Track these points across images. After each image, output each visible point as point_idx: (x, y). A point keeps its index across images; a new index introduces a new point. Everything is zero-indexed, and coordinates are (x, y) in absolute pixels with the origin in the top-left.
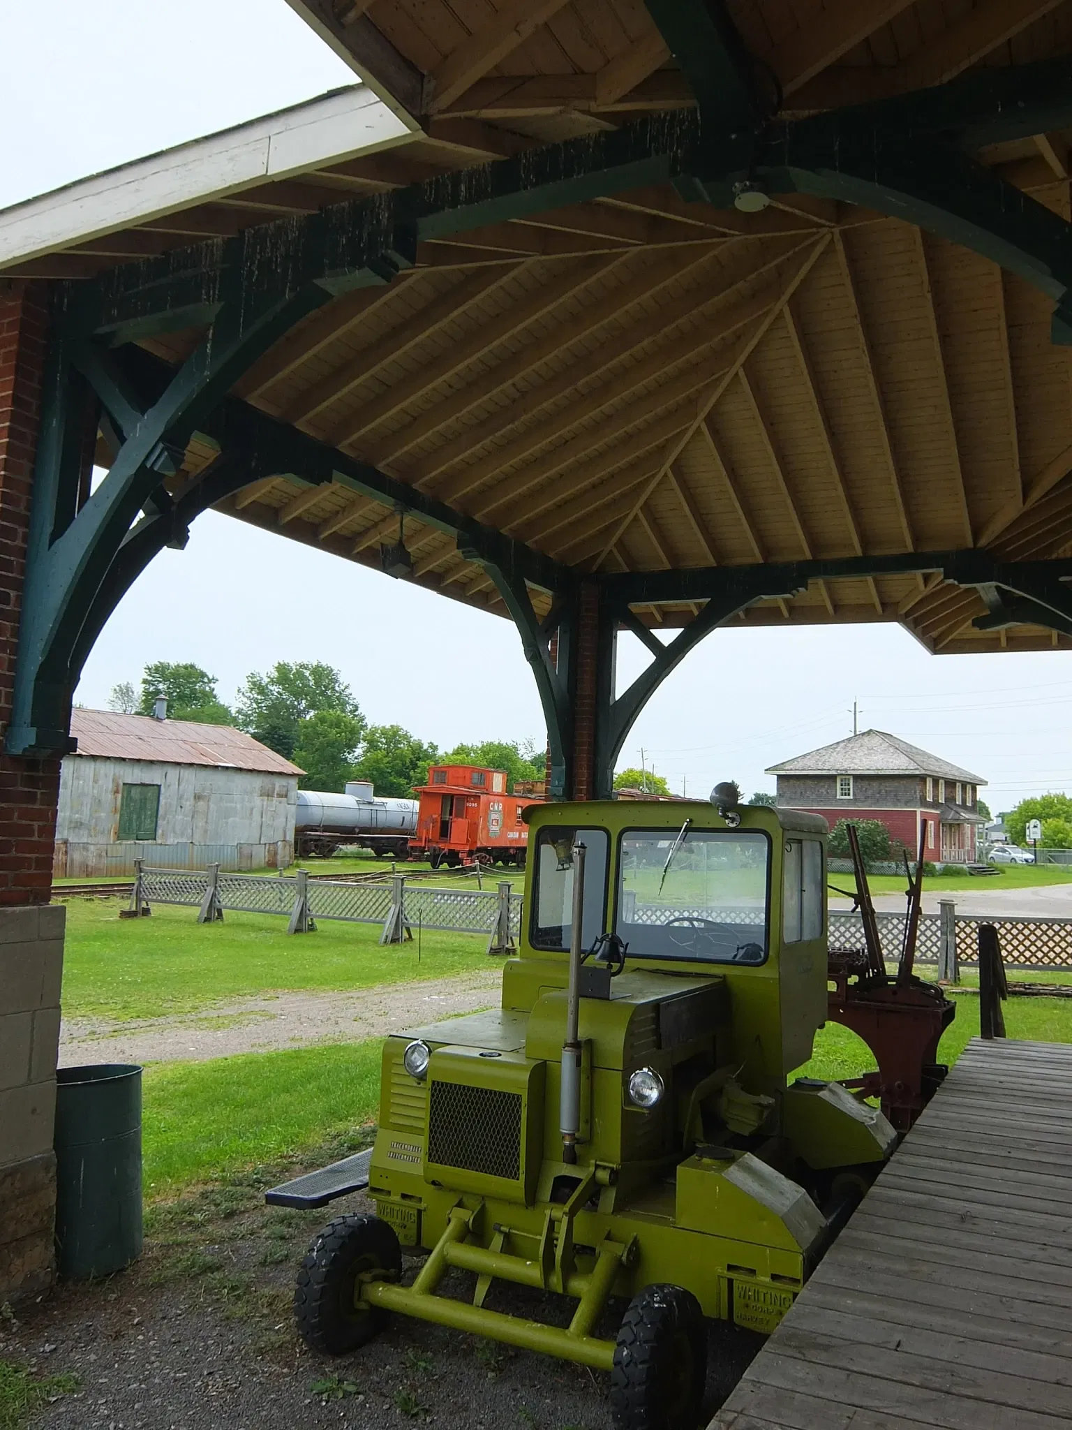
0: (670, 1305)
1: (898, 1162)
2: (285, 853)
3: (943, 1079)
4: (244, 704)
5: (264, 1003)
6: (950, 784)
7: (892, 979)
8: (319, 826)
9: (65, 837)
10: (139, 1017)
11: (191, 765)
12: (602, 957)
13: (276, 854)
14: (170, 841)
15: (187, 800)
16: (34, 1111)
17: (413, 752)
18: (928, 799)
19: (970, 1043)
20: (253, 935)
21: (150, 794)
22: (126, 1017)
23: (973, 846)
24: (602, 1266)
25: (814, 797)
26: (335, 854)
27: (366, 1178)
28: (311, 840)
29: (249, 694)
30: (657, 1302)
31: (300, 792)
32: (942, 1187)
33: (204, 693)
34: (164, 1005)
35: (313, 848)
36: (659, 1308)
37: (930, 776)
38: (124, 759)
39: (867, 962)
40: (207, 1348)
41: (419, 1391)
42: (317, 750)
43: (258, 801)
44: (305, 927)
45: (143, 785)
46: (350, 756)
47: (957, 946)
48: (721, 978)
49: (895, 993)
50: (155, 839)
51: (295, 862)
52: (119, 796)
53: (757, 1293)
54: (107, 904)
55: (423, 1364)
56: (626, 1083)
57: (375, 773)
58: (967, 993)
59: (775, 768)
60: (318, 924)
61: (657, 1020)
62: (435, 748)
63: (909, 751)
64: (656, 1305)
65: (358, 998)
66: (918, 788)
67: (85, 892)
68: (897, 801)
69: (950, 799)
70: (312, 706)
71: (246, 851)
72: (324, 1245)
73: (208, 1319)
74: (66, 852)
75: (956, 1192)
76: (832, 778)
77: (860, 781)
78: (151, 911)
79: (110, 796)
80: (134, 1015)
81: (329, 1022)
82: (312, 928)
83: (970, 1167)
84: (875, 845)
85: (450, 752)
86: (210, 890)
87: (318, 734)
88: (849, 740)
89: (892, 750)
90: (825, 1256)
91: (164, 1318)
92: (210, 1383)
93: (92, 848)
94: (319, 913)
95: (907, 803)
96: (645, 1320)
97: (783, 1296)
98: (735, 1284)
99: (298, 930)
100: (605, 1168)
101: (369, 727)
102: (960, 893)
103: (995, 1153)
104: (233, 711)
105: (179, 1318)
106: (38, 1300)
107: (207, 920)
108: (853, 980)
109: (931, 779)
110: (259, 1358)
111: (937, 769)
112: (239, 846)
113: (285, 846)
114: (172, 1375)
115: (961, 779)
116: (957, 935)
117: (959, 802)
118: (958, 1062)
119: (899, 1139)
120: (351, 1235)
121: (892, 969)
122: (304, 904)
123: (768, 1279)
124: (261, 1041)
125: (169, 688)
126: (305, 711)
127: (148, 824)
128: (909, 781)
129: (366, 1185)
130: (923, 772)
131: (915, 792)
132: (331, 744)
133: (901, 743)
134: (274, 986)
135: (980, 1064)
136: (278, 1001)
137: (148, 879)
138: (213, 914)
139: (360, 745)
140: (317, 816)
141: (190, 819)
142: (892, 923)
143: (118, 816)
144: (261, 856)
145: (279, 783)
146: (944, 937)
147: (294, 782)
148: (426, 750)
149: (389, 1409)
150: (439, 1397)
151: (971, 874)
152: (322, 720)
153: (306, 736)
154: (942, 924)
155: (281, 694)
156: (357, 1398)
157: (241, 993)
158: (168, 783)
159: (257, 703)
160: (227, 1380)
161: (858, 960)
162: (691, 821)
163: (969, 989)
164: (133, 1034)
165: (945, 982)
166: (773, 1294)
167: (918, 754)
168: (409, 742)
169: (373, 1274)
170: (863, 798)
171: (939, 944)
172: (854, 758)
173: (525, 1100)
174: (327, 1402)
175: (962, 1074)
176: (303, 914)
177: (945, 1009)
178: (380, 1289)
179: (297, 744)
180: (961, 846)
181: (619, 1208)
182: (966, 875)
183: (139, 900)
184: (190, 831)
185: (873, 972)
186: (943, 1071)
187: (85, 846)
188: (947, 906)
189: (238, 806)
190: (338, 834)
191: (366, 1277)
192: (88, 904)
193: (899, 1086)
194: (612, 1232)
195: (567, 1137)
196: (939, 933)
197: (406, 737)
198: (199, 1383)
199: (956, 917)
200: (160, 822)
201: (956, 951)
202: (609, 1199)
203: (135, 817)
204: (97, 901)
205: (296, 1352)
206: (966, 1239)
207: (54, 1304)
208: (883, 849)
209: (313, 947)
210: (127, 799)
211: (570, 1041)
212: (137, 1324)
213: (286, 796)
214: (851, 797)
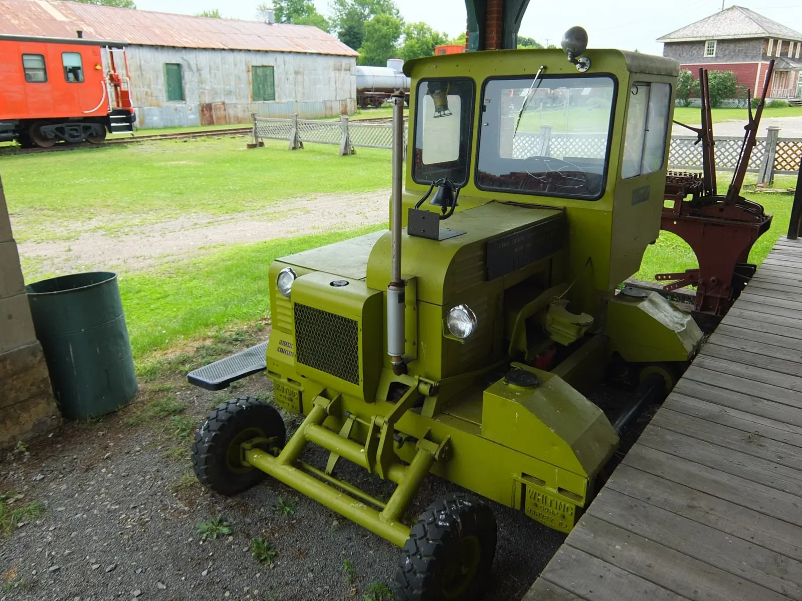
0: (453, 523)
1: (701, 366)
2: (352, 105)
3: (751, 277)
4: (332, 13)
5: (306, 202)
6: (786, 43)
7: (721, 198)
8: (372, 88)
9: (223, 100)
10: (227, 213)
11: (290, 52)
12: (437, 202)
13: (346, 106)
14: (283, 101)
15: (291, 74)
16: (10, 317)
17: (433, 39)
18: (768, 55)
19: (777, 242)
20: (318, 157)
21: (268, 72)
22: (220, 213)
23: (795, 87)
24: (417, 462)
25: (688, 56)
26: (382, 105)
27: (265, 363)
28: (368, 97)
29: (334, 6)
30: (442, 521)
31: (358, 67)
32: (736, 397)
33: (308, 7)
34: (246, 205)
35: (369, 102)
36: (443, 526)
37: (772, 38)
38: (249, 51)
39: (702, 185)
40: (144, 482)
41: (276, 535)
42: (376, 41)
43: (332, 74)
44: (349, 151)
45: (263, 66)
46: (395, 43)
47: (776, 159)
48: (560, 210)
49: (721, 210)
50: (274, 100)
51: (358, 111)
52: (251, 73)
53: (544, 499)
54: (243, 140)
55: (288, 509)
56: (446, 315)
57: (411, 54)
58: (777, 193)
59: (663, 38)
60: (357, 149)
61: (485, 258)
62: (446, 36)
63: (760, 20)
64: (440, 524)
65: (365, 198)
66: (762, 47)
67: (230, 133)
68: (746, 56)
69: (784, 54)
70: (372, 12)
71: (328, 105)
72: (208, 426)
73: (156, 455)
74: (225, 110)
75: (746, 402)
76: (703, 43)
77: (721, 44)
78: (265, 143)
79: (245, 74)
80: (225, 212)
81: (341, 216)
82: (353, 153)
83: (764, 374)
84: (726, 88)
85: (456, 38)
86: (294, 131)
87: (376, 31)
88: (718, 14)
89: (747, 19)
90: (609, 480)
91: (128, 453)
92: (131, 516)
93: (239, 106)
94: (357, 143)
95: (752, 58)
96: (428, 536)
97: (567, 505)
98: (528, 489)
99: (345, 154)
100: (426, 383)
101: (406, 24)
102: (780, 119)
103: (788, 358)
104: (326, 18)
105: (137, 454)
106: (50, 436)
107: (294, 148)
108: (689, 198)
109: (773, 40)
110: (174, 494)
111: (778, 32)
112: (324, 102)
113: (351, 102)
114: (109, 506)
115: (795, 39)
116: (777, 152)
117: (790, 56)
118: (765, 261)
119: (704, 341)
120: (229, 419)
121: (722, 190)
122: (347, 138)
123: (555, 491)
124: (293, 229)
125: (288, 5)
126: (369, 15)
127: (269, 90)
128: (757, 42)
129: (265, 368)
130: (768, 35)
131: (760, 49)
132: (384, 37)
133: (754, 15)
134: (315, 191)
135: (783, 263)
136: (315, 201)
137: (259, 125)
138: (297, 145)
139: (401, 36)
140: (370, 82)
141: (293, 86)
142: (729, 144)
143: (251, 86)
144: (337, 108)
145: (344, 61)
146: (767, 153)
147: (353, 61)
148: (441, 38)
149: (248, 551)
150: (289, 541)
151: (790, 106)
152: (378, 21)
153: (369, 32)
154: (767, 144)
155: (353, 5)
156: (227, 540)
157: (294, 196)
158: (278, 64)
159: (340, 12)
160: (143, 515)
161: (694, 183)
162: (545, 68)
163: (779, 190)
164: (219, 224)
165: (762, 185)
166: (559, 502)
167: (766, 22)
168: (431, 33)
169: (252, 443)
170: (722, 56)
171: (762, 159)
172: (720, 27)
173: (360, 326)
174: (204, 541)
175: (768, 273)
176: (347, 145)
177: (763, 223)
178: (256, 456)
179: (365, 38)
180: (786, 86)
181: (438, 413)
182: (786, 106)
183: (257, 137)
184: (294, 94)
185: (706, 193)
186: (752, 269)
187: (235, 106)
188: (773, 132)
189: (321, 77)
190: (383, 93)
191: (246, 445)
192: (233, 140)
193: (714, 281)
194: (432, 431)
195: (394, 359)
196: (763, 151)
197: (429, 30)
198: (124, 516)
199: (780, 140)
200: (276, 89)
201: (774, 162)
202: (430, 406)
203: (261, 86)
204: (237, 139)
205: (201, 491)
206: (752, 467)
207: (61, 438)
208: (731, 90)
209: (351, 165)
210: (256, 75)
211: (394, 280)
212: (107, 458)
213: (349, 70)
214: (714, 55)
